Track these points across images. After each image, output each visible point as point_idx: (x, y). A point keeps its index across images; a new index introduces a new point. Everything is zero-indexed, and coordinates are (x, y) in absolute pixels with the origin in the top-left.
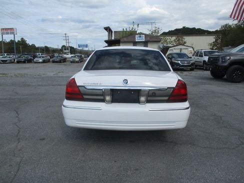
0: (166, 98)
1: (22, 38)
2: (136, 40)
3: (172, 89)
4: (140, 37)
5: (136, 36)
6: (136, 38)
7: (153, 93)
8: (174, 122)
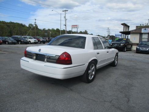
0: (55, 61)
1: (86, 31)
2: (142, 32)
3: (58, 57)
4: (145, 30)
5: (142, 29)
6: (142, 30)
7: (49, 57)
8: (55, 74)
